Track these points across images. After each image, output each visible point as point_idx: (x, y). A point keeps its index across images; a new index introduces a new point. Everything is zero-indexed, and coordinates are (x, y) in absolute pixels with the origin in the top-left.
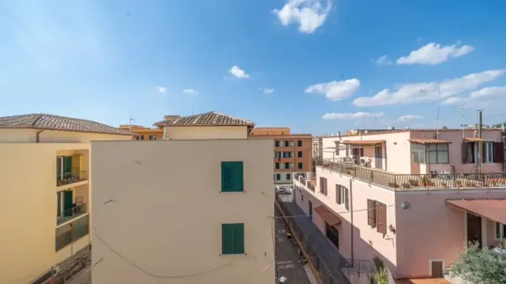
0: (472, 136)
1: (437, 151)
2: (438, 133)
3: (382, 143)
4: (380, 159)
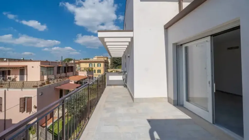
0: (60, 65)
1: (50, 70)
2: (51, 63)
3: (25, 67)
4: (23, 76)
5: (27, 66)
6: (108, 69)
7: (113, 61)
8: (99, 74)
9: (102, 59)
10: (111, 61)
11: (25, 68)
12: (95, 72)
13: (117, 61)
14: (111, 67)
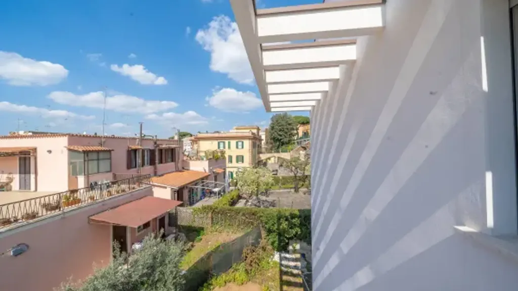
0: (134, 144)
1: (98, 160)
2: (103, 140)
3: (31, 151)
4: (27, 176)
5: (35, 150)
6: (260, 153)
7: (272, 135)
8: (240, 165)
9: (247, 133)
10: (266, 134)
11: (31, 154)
12: (231, 161)
13: (281, 135)
14: (266, 149)
